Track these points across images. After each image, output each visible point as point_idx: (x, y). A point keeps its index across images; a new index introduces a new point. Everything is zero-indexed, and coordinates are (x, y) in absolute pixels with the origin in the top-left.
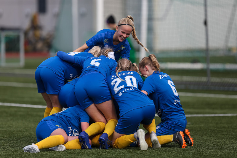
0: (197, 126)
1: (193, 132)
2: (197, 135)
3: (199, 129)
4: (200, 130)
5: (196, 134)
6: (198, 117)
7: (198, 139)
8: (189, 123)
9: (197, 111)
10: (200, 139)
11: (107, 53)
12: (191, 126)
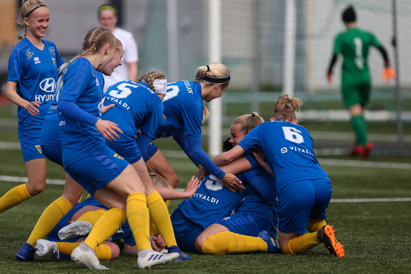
0: (381, 217)
1: (374, 229)
2: (380, 233)
3: (384, 223)
4: (385, 225)
5: (379, 231)
6: (382, 202)
7: (382, 240)
8: (366, 213)
9: (380, 192)
10: (385, 240)
11: (152, 79)
12: (371, 217)
